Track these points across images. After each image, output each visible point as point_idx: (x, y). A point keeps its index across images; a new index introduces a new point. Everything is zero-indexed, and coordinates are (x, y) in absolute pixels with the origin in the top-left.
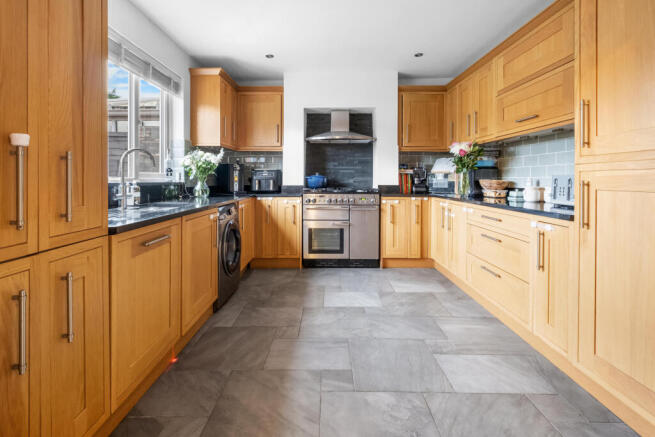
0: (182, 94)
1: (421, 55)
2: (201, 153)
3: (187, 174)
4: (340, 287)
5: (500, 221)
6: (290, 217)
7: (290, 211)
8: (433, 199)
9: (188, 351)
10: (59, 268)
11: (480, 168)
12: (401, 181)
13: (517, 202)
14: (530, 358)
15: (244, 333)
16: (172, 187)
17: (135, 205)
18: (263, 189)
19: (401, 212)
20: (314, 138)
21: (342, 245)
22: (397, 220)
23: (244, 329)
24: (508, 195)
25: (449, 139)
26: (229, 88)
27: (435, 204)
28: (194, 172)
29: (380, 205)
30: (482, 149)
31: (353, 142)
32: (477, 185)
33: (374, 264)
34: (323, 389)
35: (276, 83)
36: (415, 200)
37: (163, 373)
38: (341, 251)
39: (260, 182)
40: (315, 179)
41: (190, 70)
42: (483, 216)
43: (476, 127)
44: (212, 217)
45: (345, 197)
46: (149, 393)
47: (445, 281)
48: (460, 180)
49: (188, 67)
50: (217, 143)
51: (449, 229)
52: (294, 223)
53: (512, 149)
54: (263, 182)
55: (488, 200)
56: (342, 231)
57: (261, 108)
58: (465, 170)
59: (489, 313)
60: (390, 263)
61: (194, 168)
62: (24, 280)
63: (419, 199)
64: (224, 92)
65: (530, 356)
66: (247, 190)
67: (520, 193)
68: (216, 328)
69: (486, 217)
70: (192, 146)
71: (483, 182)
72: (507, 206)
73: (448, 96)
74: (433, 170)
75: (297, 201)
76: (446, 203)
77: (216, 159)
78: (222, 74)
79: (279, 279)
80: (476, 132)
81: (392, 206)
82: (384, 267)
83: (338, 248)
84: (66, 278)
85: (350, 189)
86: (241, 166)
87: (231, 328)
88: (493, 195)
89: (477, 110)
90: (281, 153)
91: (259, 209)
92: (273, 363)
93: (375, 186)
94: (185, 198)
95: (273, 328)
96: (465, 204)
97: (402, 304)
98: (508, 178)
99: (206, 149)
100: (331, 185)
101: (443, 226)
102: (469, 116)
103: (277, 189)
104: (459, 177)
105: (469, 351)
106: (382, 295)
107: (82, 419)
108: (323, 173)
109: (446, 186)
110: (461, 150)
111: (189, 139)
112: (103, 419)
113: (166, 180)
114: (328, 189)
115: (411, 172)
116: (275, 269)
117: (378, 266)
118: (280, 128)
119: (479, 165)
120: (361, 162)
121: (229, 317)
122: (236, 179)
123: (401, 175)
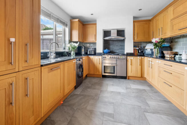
0: (68, 27)
1: (141, 9)
2: (72, 43)
3: (69, 49)
4: (113, 85)
5: (172, 66)
6: (98, 62)
7: (98, 60)
8: (146, 58)
9: (66, 100)
10: (25, 76)
11: (163, 47)
12: (134, 51)
13: (179, 59)
14: (184, 119)
15: (82, 97)
16: (65, 53)
17: (54, 58)
18: (91, 54)
19: (134, 62)
20: (106, 38)
21: (114, 71)
22: (133, 64)
23: (83, 95)
24: (175, 56)
25: (152, 37)
26: (81, 24)
27: (146, 59)
28: (71, 48)
29: (127, 59)
30: (164, 40)
31: (118, 39)
32: (162, 53)
33: (125, 78)
34: (104, 119)
35: (94, 22)
36: (139, 58)
37: (59, 106)
38: (114, 73)
39: (90, 52)
40: (106, 51)
41: (70, 20)
42: (164, 64)
43: (162, 33)
44: (74, 62)
45: (115, 56)
46: (53, 112)
47: (150, 86)
48: (156, 51)
49: (70, 19)
50: (77, 40)
51: (151, 68)
52: (100, 64)
53: (177, 40)
54: (91, 51)
55: (167, 59)
56: (114, 67)
57: (90, 30)
58: (157, 48)
59: (167, 99)
60: (130, 78)
61: (71, 47)
62: (14, 79)
63: (141, 57)
64: (79, 26)
65: (185, 118)
66: (86, 54)
67: (180, 56)
68: (75, 94)
69: (166, 65)
70: (71, 41)
71: (165, 52)
72: (175, 61)
73: (151, 23)
74: (146, 48)
75: (100, 57)
76: (150, 59)
77: (77, 45)
78: (79, 21)
79: (94, 80)
80: (162, 34)
81: (131, 59)
82: (128, 79)
83: (113, 72)
84: (27, 79)
85: (117, 54)
86: (85, 47)
87: (79, 94)
88: (169, 56)
89: (162, 27)
90: (96, 43)
91: (89, 59)
92: (89, 108)
93: (125, 53)
94: (69, 56)
95: (91, 96)
96: (158, 60)
97: (133, 92)
98: (175, 51)
99: (74, 42)
100: (111, 52)
101: (149, 67)
102: (159, 29)
103: (94, 54)
104: (155, 50)
105: (158, 113)
106: (127, 88)
107: (32, 119)
108: (109, 49)
109: (151, 53)
110: (156, 41)
111: (70, 39)
112: (39, 119)
113: (63, 51)
114: (110, 54)
115: (138, 48)
116: (94, 77)
117: (126, 79)
118: (96, 36)
119: (163, 46)
120: (121, 45)
121: (79, 91)
122: (83, 50)
123: (134, 49)
